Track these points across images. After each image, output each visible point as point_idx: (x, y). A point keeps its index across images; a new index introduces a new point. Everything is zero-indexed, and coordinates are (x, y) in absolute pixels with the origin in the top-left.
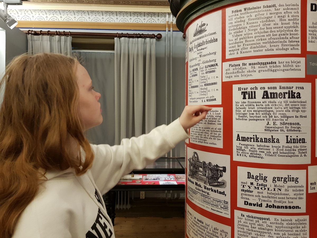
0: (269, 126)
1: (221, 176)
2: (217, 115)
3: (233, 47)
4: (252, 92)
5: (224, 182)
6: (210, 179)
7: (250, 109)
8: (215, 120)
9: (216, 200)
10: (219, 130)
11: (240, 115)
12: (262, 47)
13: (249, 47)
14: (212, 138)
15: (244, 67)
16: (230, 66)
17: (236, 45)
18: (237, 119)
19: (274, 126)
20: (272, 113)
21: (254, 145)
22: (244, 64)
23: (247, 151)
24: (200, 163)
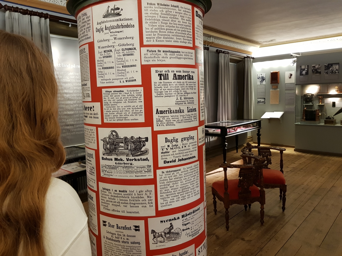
0: (177, 100)
1: (144, 146)
2: (138, 94)
3: (149, 35)
4: (166, 74)
5: (147, 150)
6: (133, 151)
7: (165, 88)
8: (136, 99)
9: (140, 167)
10: (140, 107)
11: (158, 93)
12: (171, 38)
13: (162, 37)
14: (134, 114)
15: (159, 53)
16: (148, 51)
17: (152, 34)
18: (155, 97)
19: (181, 100)
20: (179, 90)
21: (169, 116)
22: (159, 51)
23: (164, 121)
24: (121, 139)
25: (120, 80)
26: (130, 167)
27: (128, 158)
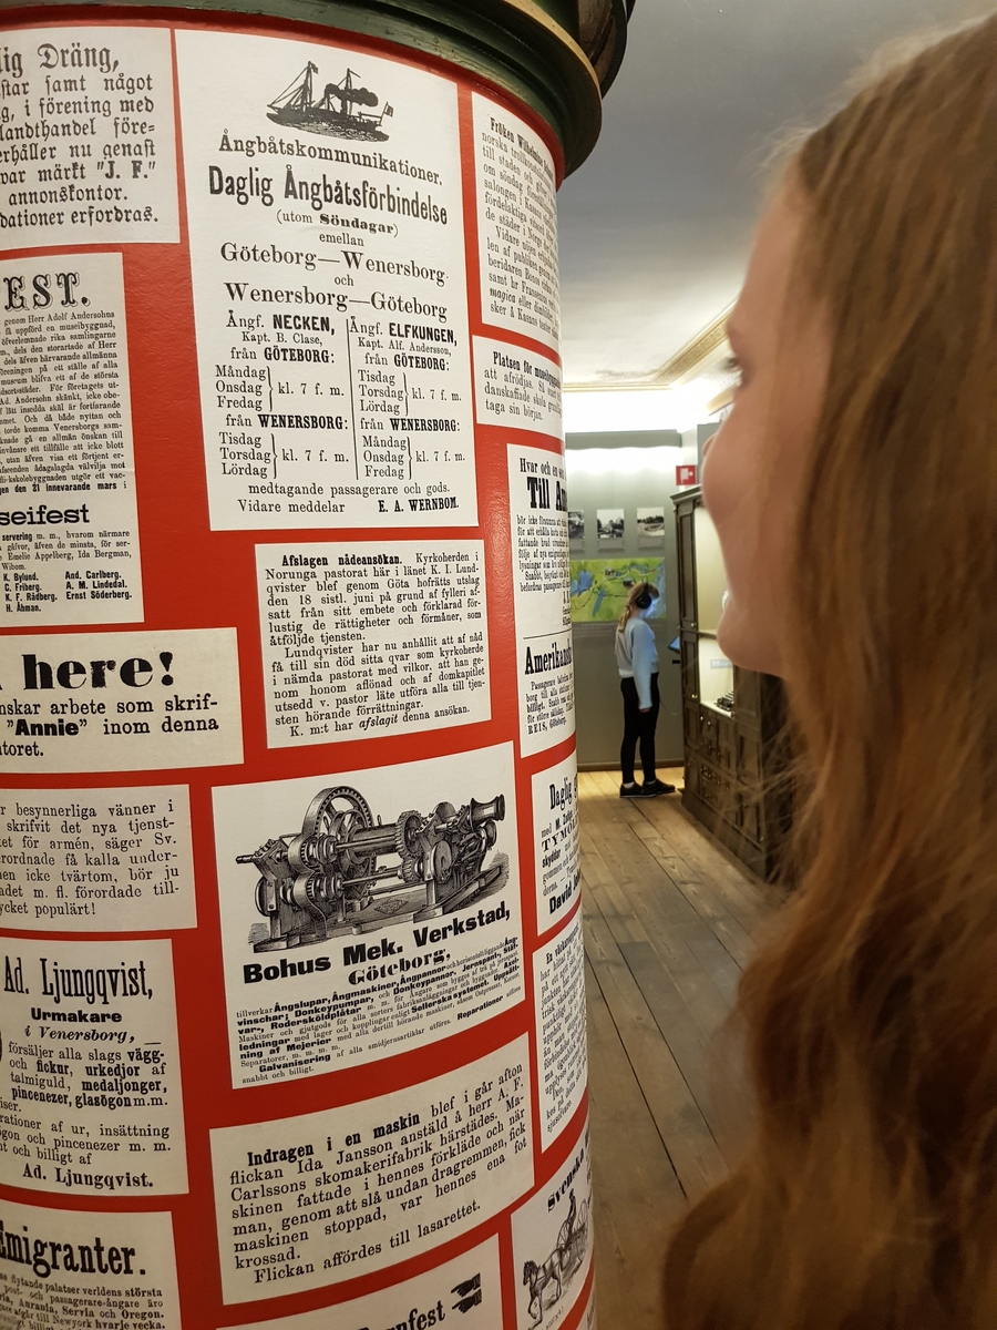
1: (491, 842)
2: (466, 575)
3: (500, 280)
4: (543, 482)
5: (501, 862)
6: (446, 883)
7: (544, 548)
8: (456, 600)
9: (479, 960)
10: (474, 644)
11: (529, 572)
12: (549, 315)
13: (533, 301)
14: (448, 683)
15: (527, 377)
16: (498, 361)
17: (508, 276)
18: (524, 588)
21: (553, 682)
22: (527, 367)
23: (547, 705)
24: (384, 833)
25: (381, 497)
26: (434, 976)
27: (425, 930)
